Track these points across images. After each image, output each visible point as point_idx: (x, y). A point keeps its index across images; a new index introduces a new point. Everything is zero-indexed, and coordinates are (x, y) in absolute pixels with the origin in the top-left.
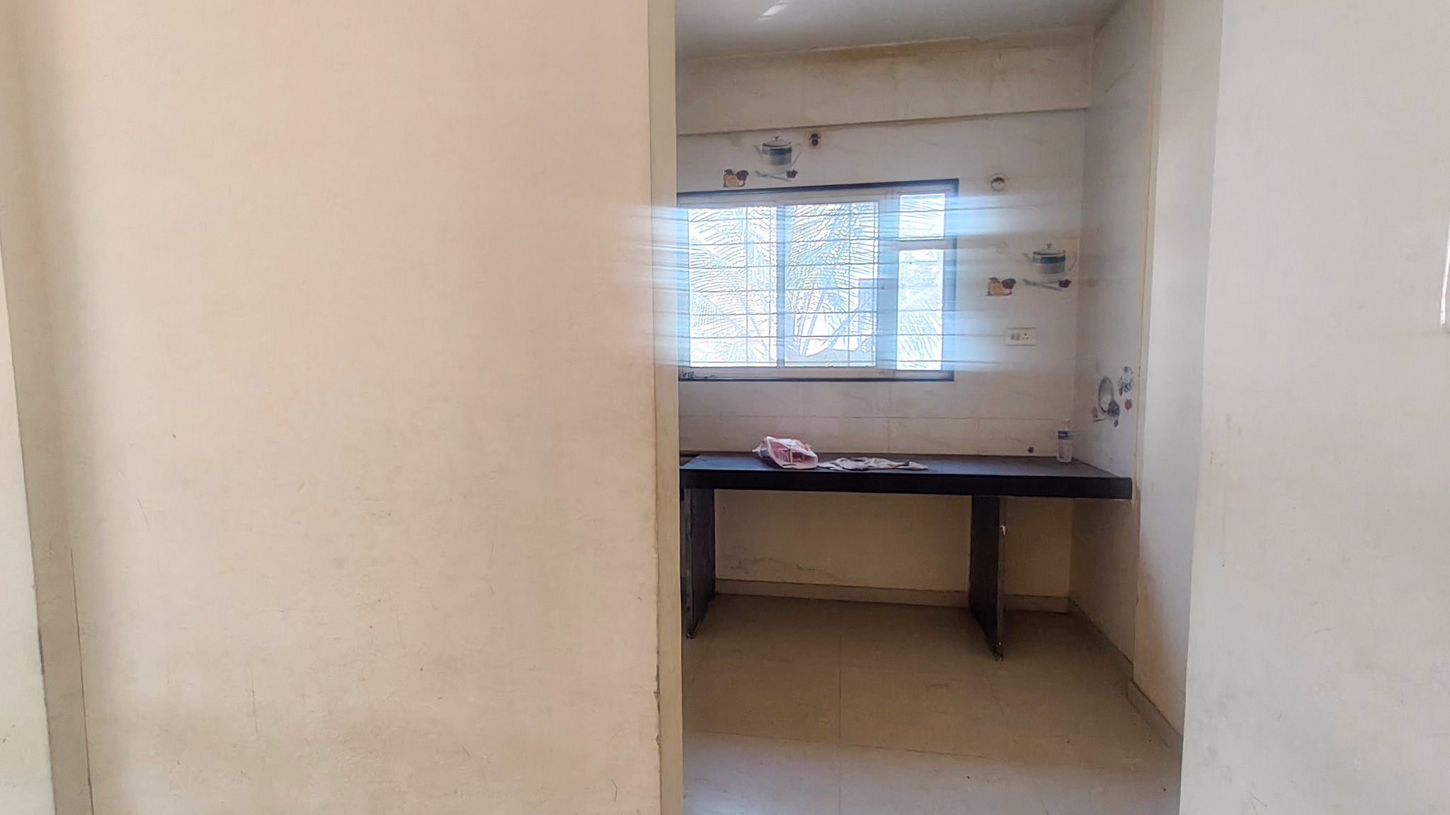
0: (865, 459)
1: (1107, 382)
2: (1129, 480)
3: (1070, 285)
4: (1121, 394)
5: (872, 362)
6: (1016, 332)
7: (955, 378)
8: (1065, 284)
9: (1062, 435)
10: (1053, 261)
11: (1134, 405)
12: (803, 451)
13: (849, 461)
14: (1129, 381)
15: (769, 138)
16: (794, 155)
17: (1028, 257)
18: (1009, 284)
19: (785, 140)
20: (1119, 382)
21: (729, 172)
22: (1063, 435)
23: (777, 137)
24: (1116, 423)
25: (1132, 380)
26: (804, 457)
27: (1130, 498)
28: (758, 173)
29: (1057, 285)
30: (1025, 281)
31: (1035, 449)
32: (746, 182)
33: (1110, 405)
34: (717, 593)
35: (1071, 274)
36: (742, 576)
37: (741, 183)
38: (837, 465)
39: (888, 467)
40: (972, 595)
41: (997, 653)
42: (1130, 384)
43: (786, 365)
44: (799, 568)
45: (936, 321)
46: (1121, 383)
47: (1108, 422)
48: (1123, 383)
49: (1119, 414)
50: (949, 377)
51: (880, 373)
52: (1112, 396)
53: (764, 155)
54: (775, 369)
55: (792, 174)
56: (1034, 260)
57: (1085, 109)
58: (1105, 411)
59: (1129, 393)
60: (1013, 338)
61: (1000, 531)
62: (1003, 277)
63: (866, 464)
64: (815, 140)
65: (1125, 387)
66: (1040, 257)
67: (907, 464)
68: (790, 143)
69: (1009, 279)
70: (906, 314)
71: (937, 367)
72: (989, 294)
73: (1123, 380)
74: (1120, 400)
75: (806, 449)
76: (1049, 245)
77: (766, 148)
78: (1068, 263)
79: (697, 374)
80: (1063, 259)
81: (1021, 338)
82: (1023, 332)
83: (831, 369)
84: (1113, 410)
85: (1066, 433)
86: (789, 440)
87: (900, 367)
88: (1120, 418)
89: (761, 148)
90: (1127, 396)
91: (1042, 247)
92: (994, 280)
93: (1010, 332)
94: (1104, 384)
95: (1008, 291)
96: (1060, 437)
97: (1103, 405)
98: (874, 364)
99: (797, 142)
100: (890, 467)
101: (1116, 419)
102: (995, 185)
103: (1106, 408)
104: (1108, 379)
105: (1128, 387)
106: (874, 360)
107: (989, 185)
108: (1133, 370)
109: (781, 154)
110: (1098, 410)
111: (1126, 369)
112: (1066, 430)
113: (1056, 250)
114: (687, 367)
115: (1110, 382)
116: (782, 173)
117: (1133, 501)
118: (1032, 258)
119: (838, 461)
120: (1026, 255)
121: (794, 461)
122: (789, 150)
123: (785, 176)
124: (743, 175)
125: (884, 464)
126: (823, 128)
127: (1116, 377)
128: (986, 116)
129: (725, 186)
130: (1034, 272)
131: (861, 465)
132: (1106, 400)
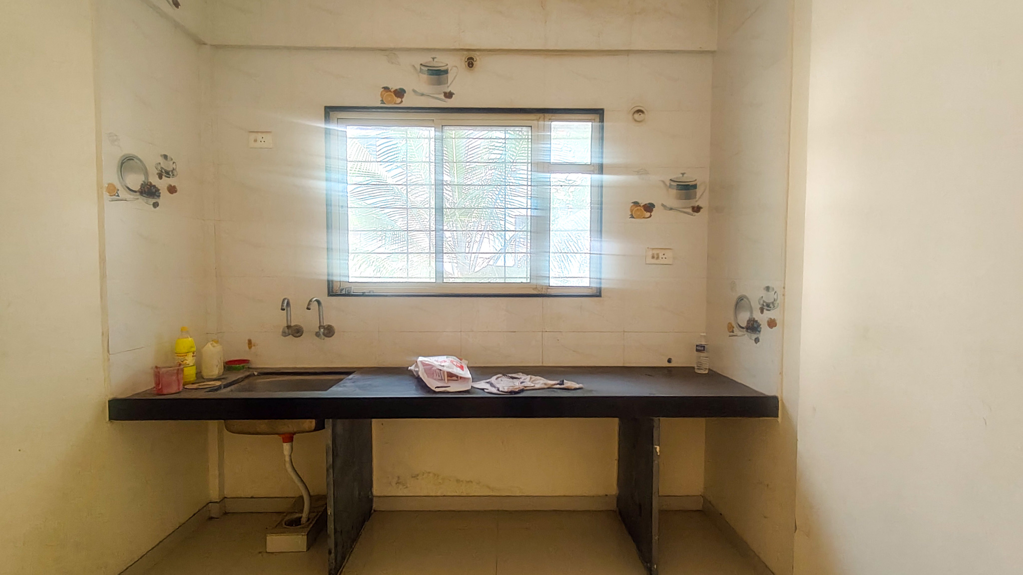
0: (520, 375)
1: (745, 302)
2: (775, 399)
3: (702, 210)
4: (762, 312)
5: (527, 278)
6: (655, 252)
7: (603, 294)
8: (697, 209)
9: (698, 348)
10: (687, 189)
11: (778, 323)
12: (457, 371)
13: (505, 379)
14: (773, 300)
15: (426, 59)
16: (450, 76)
17: (666, 185)
18: (649, 208)
19: (442, 61)
20: (760, 299)
21: (386, 89)
22: (701, 349)
23: (433, 59)
24: (757, 340)
25: (775, 299)
26: (459, 378)
27: (776, 416)
28: (414, 91)
29: (690, 210)
30: (663, 205)
31: (673, 359)
32: (403, 100)
33: (749, 321)
34: (375, 511)
35: (702, 201)
36: (401, 492)
37: (399, 100)
38: (492, 385)
39: (543, 386)
40: (619, 499)
42: (773, 303)
43: (445, 281)
44: (458, 481)
45: (585, 241)
46: (762, 302)
47: (745, 340)
48: (764, 302)
49: (760, 332)
50: (597, 294)
51: (534, 289)
52: (752, 313)
53: (421, 74)
54: (434, 284)
55: (449, 95)
56: (671, 186)
57: (713, 52)
58: (742, 328)
59: (772, 312)
60: (653, 257)
61: (654, 451)
63: (522, 383)
64: (470, 63)
65: (766, 306)
66: (675, 184)
67: (562, 383)
68: (447, 65)
69: (649, 203)
70: (557, 233)
71: (586, 283)
72: (632, 217)
73: (764, 299)
74: (762, 318)
75: (462, 368)
76: (683, 174)
77: (423, 68)
78: (699, 191)
79: (354, 290)
80: (695, 187)
81: (660, 257)
82: (662, 252)
83: (489, 284)
84: (753, 327)
85: (703, 346)
86: (444, 358)
87: (553, 283)
88: (761, 336)
89: (418, 67)
90: (768, 315)
91: (676, 175)
92: (636, 204)
93: (650, 253)
94: (740, 303)
95: (648, 214)
96: (697, 350)
97: (739, 322)
98: (529, 281)
99: (454, 64)
100: (546, 387)
101: (756, 336)
102: (637, 116)
103: (743, 323)
104: (745, 297)
105: (771, 305)
106: (529, 276)
107: (630, 116)
108: (775, 289)
109: (438, 74)
110: (735, 326)
111: (768, 289)
112: (703, 343)
113: (689, 178)
114: (346, 282)
115: (748, 299)
116: (440, 94)
117: (779, 419)
118: (668, 184)
119: (493, 380)
120: (663, 182)
121: (448, 380)
122: (446, 72)
123: (442, 96)
124: (400, 93)
125: (540, 382)
126: (478, 53)
127: (755, 295)
128: (628, 52)
129: (382, 102)
130: (671, 198)
131: (516, 385)
132: (743, 318)
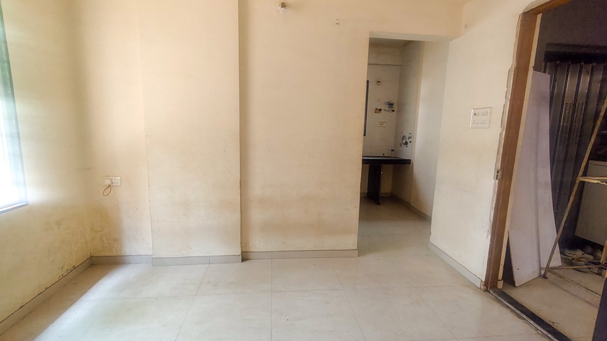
1: (405, 137)
2: (410, 160)
3: (395, 111)
4: (408, 139)
6: (381, 123)
8: (393, 111)
10: (391, 105)
11: (412, 142)
18: (380, 110)
20: (408, 137)
22: (392, 150)
25: (412, 136)
27: (410, 164)
29: (391, 111)
30: (384, 109)
31: (385, 154)
35: (395, 108)
41: (378, 204)
47: (404, 146)
49: (408, 144)
50: (365, 135)
52: (406, 140)
56: (386, 104)
57: (400, 65)
60: (381, 125)
61: (381, 173)
62: (379, 108)
65: (410, 138)
66: (388, 103)
72: (375, 113)
74: (408, 141)
76: (390, 101)
78: (394, 106)
80: (393, 104)
82: (383, 123)
84: (406, 143)
85: (393, 150)
90: (410, 140)
91: (388, 101)
92: (376, 109)
94: (404, 137)
95: (380, 112)
96: (392, 151)
97: (403, 142)
101: (406, 146)
102: (378, 83)
103: (404, 143)
107: (376, 83)
108: (412, 133)
110: (402, 144)
111: (410, 133)
112: (393, 149)
113: (392, 102)
120: (384, 102)
127: (407, 135)
130: (385, 107)
132: (404, 141)
